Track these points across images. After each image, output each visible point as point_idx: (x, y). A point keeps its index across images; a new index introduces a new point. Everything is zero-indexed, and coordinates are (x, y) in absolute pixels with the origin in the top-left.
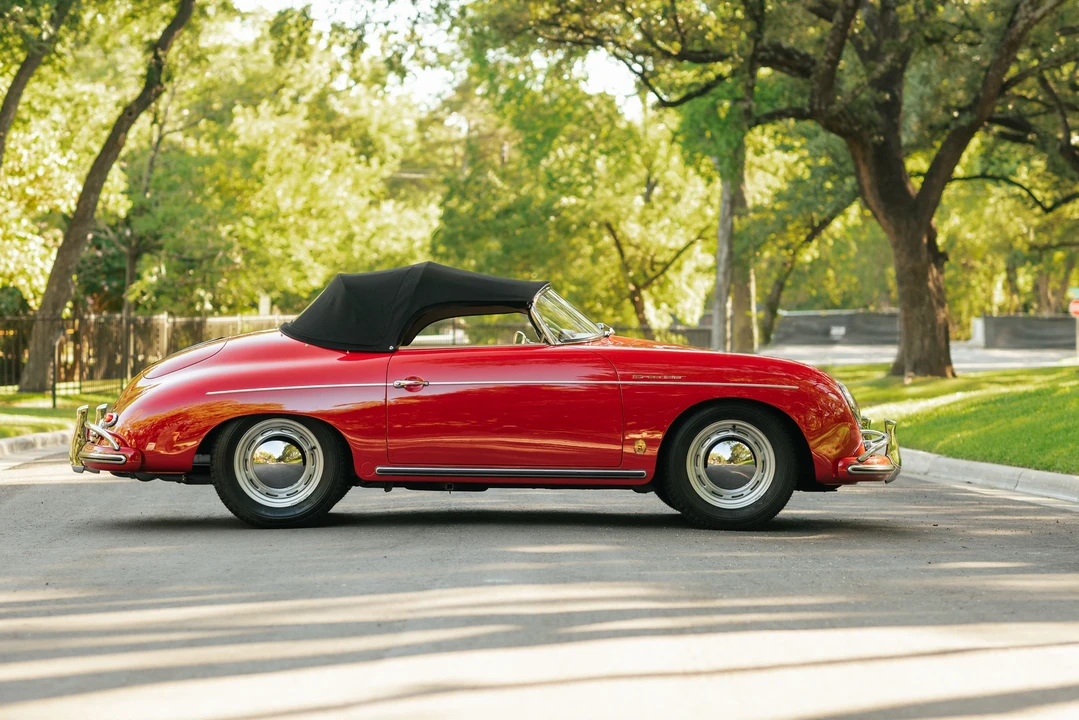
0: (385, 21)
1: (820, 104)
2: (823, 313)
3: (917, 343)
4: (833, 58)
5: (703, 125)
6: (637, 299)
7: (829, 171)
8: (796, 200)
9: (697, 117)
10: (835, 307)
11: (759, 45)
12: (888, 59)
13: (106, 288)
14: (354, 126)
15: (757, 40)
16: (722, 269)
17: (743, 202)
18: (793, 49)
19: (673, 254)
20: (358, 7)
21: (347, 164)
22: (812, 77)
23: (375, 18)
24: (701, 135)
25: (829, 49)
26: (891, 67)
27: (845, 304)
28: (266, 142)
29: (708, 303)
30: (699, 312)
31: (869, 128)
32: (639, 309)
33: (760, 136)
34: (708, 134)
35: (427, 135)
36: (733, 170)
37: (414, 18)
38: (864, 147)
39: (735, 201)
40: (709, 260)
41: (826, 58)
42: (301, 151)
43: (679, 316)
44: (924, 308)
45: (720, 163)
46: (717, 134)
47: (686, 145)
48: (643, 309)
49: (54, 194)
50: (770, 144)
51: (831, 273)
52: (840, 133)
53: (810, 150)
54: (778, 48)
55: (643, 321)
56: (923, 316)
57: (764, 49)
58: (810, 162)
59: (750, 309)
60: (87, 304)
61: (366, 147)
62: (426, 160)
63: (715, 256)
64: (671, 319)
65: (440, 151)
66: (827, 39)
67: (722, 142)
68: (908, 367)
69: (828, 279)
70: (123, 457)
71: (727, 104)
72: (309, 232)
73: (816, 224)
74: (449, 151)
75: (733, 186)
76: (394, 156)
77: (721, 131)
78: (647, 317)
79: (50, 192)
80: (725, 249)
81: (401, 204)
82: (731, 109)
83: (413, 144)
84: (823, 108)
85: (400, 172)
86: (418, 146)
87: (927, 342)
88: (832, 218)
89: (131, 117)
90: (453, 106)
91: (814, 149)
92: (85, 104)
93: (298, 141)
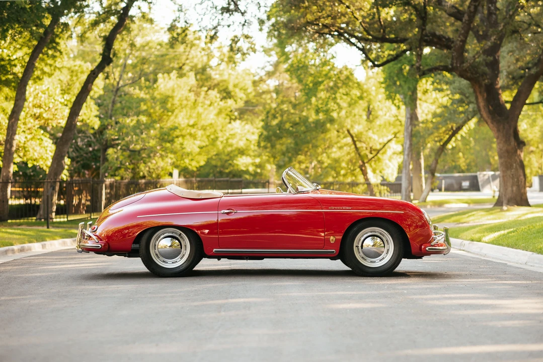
0: (228, 24)
1: (456, 63)
2: (457, 175)
3: (510, 189)
4: (464, 39)
5: (395, 79)
6: (363, 168)
7: (461, 101)
8: (444, 116)
9: (392, 74)
10: (463, 172)
11: (424, 33)
12: (493, 39)
13: (94, 166)
14: (221, 84)
15: (423, 30)
16: (406, 153)
17: (417, 119)
18: (442, 35)
19: (382, 146)
20: (213, 17)
21: (216, 102)
22: (452, 49)
23: (222, 23)
24: (395, 84)
25: (461, 34)
26: (494, 43)
27: (468, 170)
28: (173, 91)
29: (400, 171)
30: (395, 175)
31: (482, 76)
32: (364, 173)
33: (425, 84)
34: (398, 83)
35: (258, 88)
36: (412, 101)
37: (243, 23)
38: (480, 86)
39: (413, 117)
40: (399, 148)
41: (460, 39)
42: (192, 96)
43: (385, 177)
44: (513, 171)
45: (405, 98)
46: (403, 83)
47: (387, 88)
48: (367, 173)
49: (59, 117)
50: (431, 87)
51: (461, 154)
52: (467, 78)
53: (451, 90)
54: (434, 35)
55: (367, 179)
56: (513, 175)
57: (426, 35)
58: (450, 96)
59: (421, 173)
60: (86, 174)
61: (227, 94)
62: (257, 100)
63: (403, 145)
64: (381, 178)
65: (264, 96)
66: (460, 29)
67: (406, 87)
68: (505, 202)
69: (459, 158)
70: (100, 246)
71: (408, 68)
72: (197, 136)
73: (454, 129)
74: (269, 96)
75: (411, 109)
76: (241, 99)
77: (405, 82)
78: (368, 178)
79: (57, 116)
80: (408, 143)
81: (244, 123)
82: (409, 70)
83: (251, 93)
84: (458, 65)
85: (245, 106)
86: (254, 94)
87: (515, 188)
88: (462, 126)
89: (95, 76)
90: (270, 74)
91: (452, 89)
92: (77, 71)
93: (190, 91)
